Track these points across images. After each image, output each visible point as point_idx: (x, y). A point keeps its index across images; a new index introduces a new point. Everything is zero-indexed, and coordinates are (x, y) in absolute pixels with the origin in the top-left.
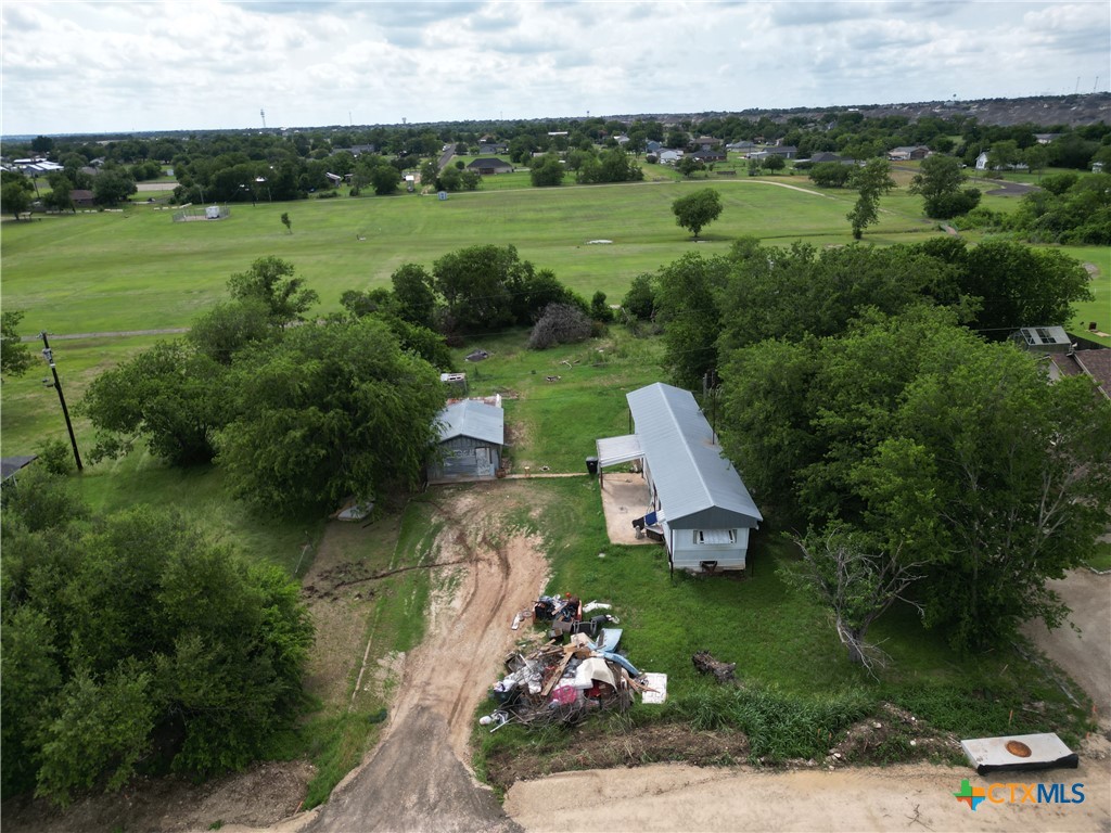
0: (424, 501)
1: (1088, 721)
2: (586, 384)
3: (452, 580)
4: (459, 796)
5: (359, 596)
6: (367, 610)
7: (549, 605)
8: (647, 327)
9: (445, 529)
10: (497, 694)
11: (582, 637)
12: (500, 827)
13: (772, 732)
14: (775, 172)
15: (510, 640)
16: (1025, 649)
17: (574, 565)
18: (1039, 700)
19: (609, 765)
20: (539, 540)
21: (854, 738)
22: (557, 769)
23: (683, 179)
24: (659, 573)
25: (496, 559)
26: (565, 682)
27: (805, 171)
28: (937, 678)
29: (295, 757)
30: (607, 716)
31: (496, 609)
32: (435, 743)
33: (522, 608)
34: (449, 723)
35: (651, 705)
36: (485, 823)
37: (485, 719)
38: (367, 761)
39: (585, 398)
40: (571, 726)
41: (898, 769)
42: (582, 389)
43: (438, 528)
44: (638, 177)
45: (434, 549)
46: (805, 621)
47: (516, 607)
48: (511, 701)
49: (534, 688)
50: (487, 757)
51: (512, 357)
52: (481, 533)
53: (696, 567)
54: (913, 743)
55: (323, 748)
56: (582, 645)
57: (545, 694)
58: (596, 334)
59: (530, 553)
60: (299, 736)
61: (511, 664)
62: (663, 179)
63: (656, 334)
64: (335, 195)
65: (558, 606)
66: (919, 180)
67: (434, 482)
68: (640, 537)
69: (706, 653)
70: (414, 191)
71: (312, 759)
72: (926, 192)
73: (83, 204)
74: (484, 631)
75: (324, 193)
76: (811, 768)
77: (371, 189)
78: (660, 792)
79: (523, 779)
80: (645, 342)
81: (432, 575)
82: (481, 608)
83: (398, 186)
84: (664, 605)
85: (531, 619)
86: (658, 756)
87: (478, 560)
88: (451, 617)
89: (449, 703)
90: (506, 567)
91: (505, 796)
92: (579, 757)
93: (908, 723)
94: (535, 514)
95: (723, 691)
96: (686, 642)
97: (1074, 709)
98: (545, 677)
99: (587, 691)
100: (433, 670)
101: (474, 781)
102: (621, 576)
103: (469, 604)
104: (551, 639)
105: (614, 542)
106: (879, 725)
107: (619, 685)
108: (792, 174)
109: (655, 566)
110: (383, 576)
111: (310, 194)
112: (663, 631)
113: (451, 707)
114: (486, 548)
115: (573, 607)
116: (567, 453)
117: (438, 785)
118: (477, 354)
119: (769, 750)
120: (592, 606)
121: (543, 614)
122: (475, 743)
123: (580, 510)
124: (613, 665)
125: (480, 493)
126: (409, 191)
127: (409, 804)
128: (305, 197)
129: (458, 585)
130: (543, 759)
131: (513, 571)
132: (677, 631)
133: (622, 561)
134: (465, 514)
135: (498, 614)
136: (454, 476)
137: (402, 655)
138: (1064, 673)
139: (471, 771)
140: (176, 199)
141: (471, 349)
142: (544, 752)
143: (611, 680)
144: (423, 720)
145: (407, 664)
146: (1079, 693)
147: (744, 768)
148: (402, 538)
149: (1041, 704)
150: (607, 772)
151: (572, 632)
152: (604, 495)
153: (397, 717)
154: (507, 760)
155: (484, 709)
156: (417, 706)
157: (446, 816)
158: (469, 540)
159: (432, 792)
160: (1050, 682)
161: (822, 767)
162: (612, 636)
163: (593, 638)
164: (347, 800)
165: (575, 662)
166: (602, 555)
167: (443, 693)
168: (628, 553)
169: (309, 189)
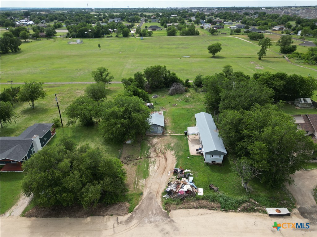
0: (146, 140)
1: (295, 206)
2: (184, 107)
3: (154, 162)
4: (160, 212)
5: (133, 164)
6: (135, 168)
7: (177, 170)
8: (200, 89)
9: (151, 148)
10: (167, 191)
11: (185, 179)
12: (169, 220)
13: (226, 204)
14: (238, 34)
15: (168, 178)
16: (284, 188)
17: (182, 160)
18: (285, 200)
19: (191, 208)
20: (173, 152)
21: (243, 206)
22: (180, 208)
23: (211, 35)
24: (202, 163)
25: (163, 157)
26: (181, 190)
27: (247, 34)
28: (263, 194)
29: (125, 201)
30: (190, 198)
31: (164, 170)
32: (153, 201)
33: (170, 170)
34: (156, 196)
35: (200, 196)
36: (166, 219)
37: (164, 196)
38: (140, 203)
39: (183, 112)
40: (182, 199)
41: (252, 213)
42: (183, 109)
43: (149, 148)
44: (198, 34)
45: (149, 153)
46: (235, 178)
47: (169, 170)
48: (170, 193)
49: (175, 190)
50: (165, 205)
51: (164, 97)
52: (160, 149)
53: (211, 162)
54: (256, 208)
55: (130, 200)
56: (185, 181)
57: (177, 192)
58: (186, 91)
59: (172, 156)
60: (125, 197)
61: (169, 184)
62: (205, 35)
63: (202, 92)
64: (111, 37)
65: (179, 171)
66: (279, 42)
67: (147, 135)
68: (198, 153)
69: (212, 185)
70: (133, 36)
71: (128, 202)
72: (281, 46)
73: (43, 37)
74: (162, 175)
75: (108, 36)
76: (233, 212)
77: (121, 35)
78: (202, 215)
79: (173, 210)
80: (199, 94)
81: (149, 160)
82: (161, 169)
83: (129, 34)
84: (203, 172)
85: (173, 173)
86: (201, 207)
87: (159, 157)
88: (154, 171)
89: (156, 192)
90: (166, 159)
91: (169, 213)
92: (185, 206)
93: (255, 204)
94: (172, 145)
95: (216, 194)
96: (208, 181)
97: (292, 203)
98: (177, 188)
99: (186, 192)
100: (152, 184)
101: (163, 210)
102: (193, 163)
103: (158, 168)
104: (178, 178)
105: (191, 154)
106: (249, 204)
107: (193, 191)
108: (243, 35)
109: (201, 161)
110: (138, 159)
111: (104, 36)
112: (203, 178)
113: (156, 193)
114: (161, 154)
115: (182, 171)
116: (179, 128)
117: (155, 210)
118: (155, 96)
119: (225, 208)
120: (186, 171)
121: (175, 172)
122: (162, 201)
123: (183, 145)
124: (192, 186)
125: (158, 138)
126: (132, 36)
127: (150, 214)
128: (103, 37)
129: (155, 163)
130: (177, 206)
131: (168, 160)
132: (206, 178)
133: (193, 159)
134: (155, 144)
135: (165, 171)
136: (152, 133)
137: (144, 180)
138: (292, 194)
139: (162, 208)
140: (68, 36)
141: (154, 95)
142: (177, 204)
143: (191, 190)
144: (151, 195)
145: (146, 182)
146: (294, 199)
147: (219, 211)
148: (141, 150)
149: (285, 201)
150: (190, 210)
151: (182, 177)
152: (189, 141)
153: (145, 194)
154: (169, 205)
155: (164, 194)
156: (149, 192)
157: (158, 217)
158: (157, 151)
159: (154, 211)
160: (288, 196)
161: (236, 212)
162: (191, 179)
163: (187, 179)
164: (137, 212)
165: (183, 185)
166: (188, 158)
167: (154, 189)
168: (194, 157)
169: (104, 34)
